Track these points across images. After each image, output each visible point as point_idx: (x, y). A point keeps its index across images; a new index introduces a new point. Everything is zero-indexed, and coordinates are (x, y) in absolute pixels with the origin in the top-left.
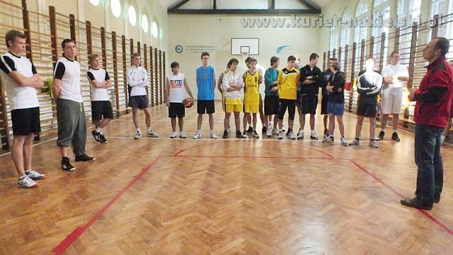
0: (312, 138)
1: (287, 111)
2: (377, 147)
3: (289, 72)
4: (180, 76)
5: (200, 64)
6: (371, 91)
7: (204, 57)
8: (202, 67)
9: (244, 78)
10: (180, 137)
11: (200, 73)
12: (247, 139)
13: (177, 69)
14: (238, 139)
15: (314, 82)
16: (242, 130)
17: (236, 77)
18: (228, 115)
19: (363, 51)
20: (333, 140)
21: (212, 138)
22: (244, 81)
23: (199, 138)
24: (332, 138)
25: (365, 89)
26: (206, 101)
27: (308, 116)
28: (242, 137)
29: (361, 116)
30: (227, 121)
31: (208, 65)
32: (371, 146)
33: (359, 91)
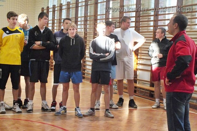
0: (43, 110)
1: (9, 79)
2: (113, 118)
3: (11, 32)
6: (105, 57)
15: (44, 48)
19: (86, 10)
20: (66, 112)
24: (65, 109)
25: (98, 55)
27: (38, 85)
29: (95, 84)
32: (106, 116)
33: (91, 56)
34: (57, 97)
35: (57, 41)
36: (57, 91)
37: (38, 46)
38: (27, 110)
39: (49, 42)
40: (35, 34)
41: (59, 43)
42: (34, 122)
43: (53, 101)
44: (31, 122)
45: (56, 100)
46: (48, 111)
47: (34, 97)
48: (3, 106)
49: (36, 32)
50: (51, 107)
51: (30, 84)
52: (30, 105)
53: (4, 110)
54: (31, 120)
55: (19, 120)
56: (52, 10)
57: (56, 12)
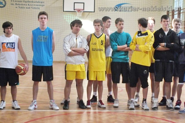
4: (13, 38)
5: (37, 25)
7: (41, 16)
8: (38, 29)
9: (89, 41)
10: (13, 108)
11: (37, 34)
12: (92, 111)
13: (11, 30)
14: (81, 110)
15: (168, 49)
16: (85, 100)
17: (79, 40)
18: (69, 83)
21: (52, 109)
22: (89, 45)
23: (35, 109)
26: (42, 67)
28: (86, 108)
30: (67, 89)
31: (46, 27)
34: (181, 96)
35: (182, 43)
36: (181, 90)
37: (163, 48)
38: (153, 107)
39: (173, 43)
40: (160, 36)
41: (183, 44)
42: (158, 119)
43: (178, 100)
44: (155, 119)
45: (181, 99)
46: (171, 109)
47: (159, 95)
48: (132, 103)
49: (160, 34)
50: (176, 106)
51: (155, 83)
52: (156, 103)
53: (133, 107)
54: (156, 117)
55: (145, 117)
56: (177, 13)
57: (181, 14)
